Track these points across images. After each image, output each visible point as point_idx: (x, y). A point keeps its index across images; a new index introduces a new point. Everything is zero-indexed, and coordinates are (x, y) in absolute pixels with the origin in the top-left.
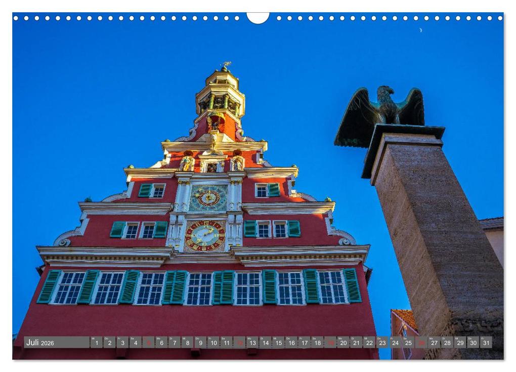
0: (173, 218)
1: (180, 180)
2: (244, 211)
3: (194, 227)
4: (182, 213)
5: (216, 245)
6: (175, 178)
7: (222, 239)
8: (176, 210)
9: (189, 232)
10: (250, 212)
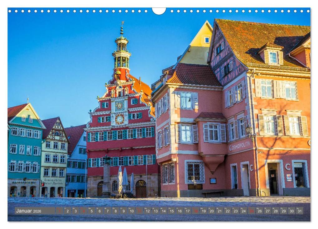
0: (111, 116)
1: (112, 100)
2: (128, 111)
3: (117, 117)
4: (113, 113)
5: (123, 122)
6: (110, 100)
7: (123, 120)
8: (112, 112)
9: (116, 119)
10: (130, 111)
